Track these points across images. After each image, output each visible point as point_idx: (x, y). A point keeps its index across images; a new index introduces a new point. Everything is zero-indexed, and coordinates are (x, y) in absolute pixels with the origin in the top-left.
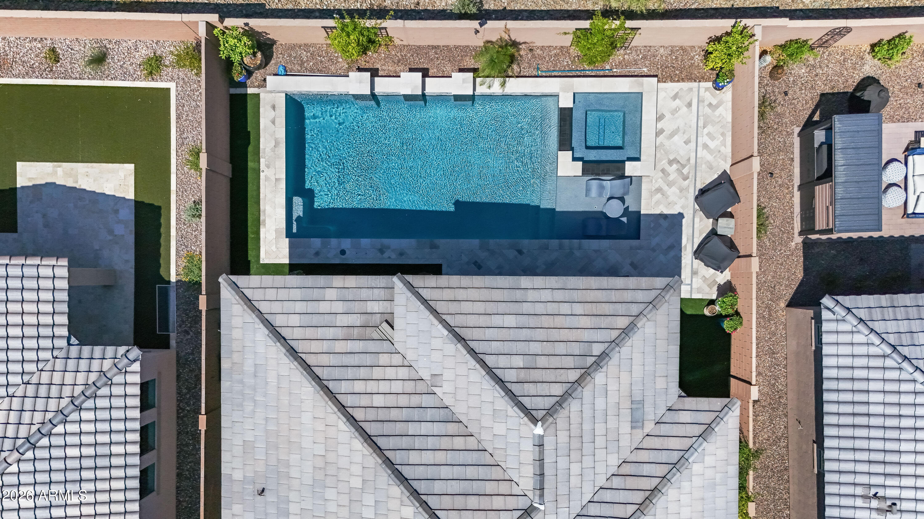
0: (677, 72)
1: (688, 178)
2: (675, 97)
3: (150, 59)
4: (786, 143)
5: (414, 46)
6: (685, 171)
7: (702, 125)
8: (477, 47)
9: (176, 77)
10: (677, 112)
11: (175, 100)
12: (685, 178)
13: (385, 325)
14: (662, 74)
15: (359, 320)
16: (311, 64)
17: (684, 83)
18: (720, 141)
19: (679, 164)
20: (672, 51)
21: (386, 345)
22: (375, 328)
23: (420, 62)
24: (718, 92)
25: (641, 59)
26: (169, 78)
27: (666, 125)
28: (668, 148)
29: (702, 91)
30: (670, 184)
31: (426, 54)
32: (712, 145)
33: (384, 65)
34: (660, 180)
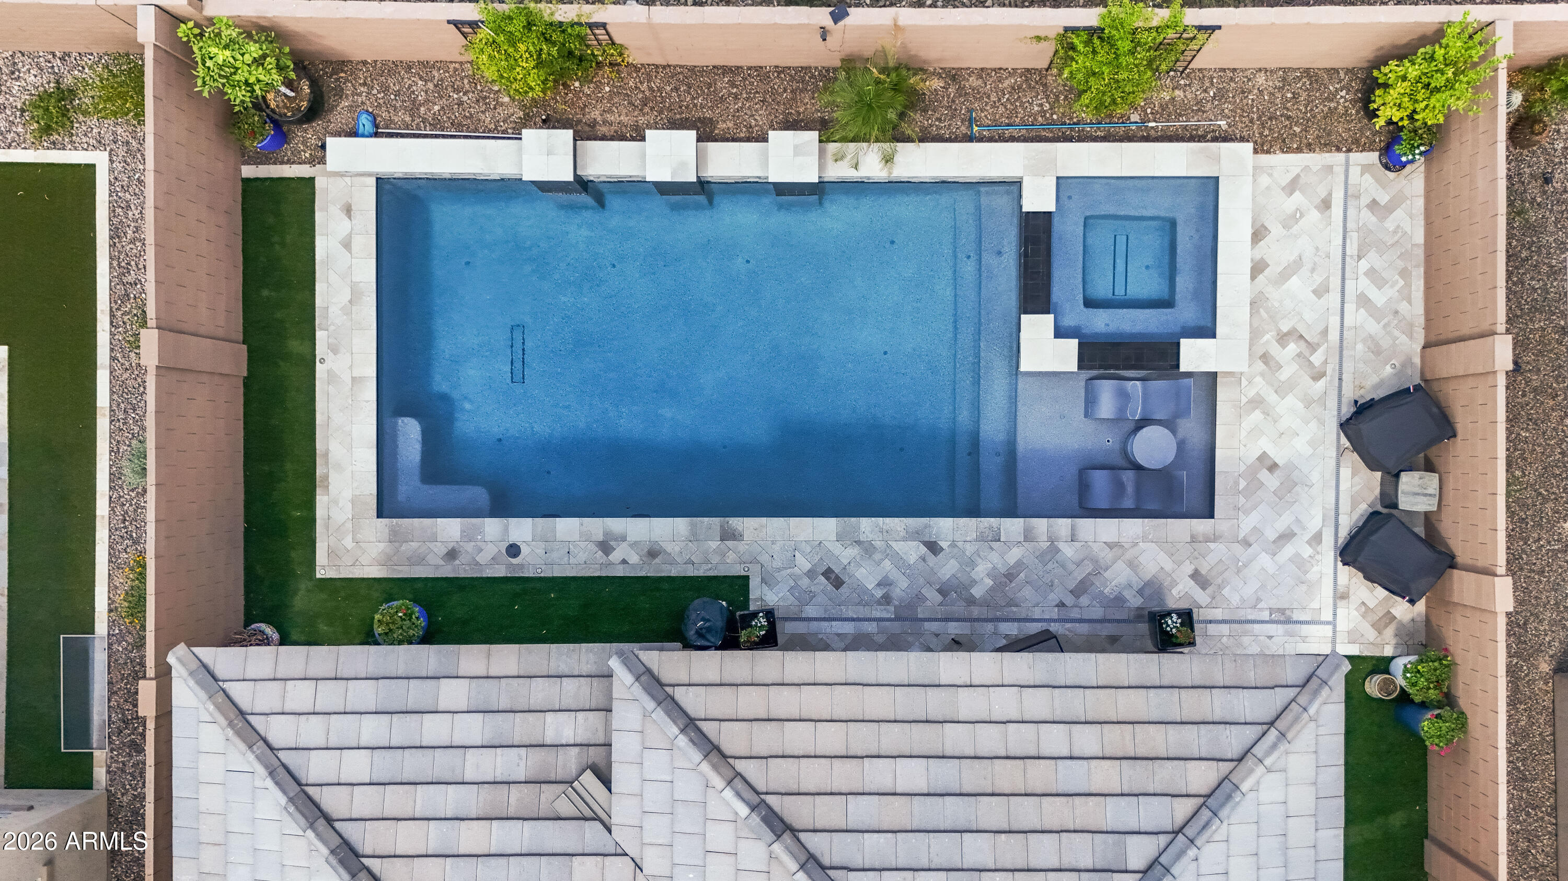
0: (1297, 129)
1: (1323, 374)
2: (1292, 187)
3: (44, 97)
4: (1548, 293)
5: (681, 67)
6: (1317, 359)
7: (1356, 253)
8: (828, 71)
9: (108, 137)
10: (1297, 221)
11: (107, 192)
12: (1318, 376)
13: (588, 778)
14: (1261, 134)
15: (523, 764)
16: (436, 108)
17: (1311, 155)
18: (1397, 288)
19: (1302, 343)
20: (1284, 80)
21: (592, 834)
22: (562, 787)
23: (695, 105)
24: (1391, 175)
25: (1214, 98)
26: (92, 142)
27: (1270, 249)
28: (1276, 304)
29: (1355, 172)
30: (1282, 390)
31: (709, 86)
32: (1379, 297)
33: (610, 111)
34: (1258, 379)
